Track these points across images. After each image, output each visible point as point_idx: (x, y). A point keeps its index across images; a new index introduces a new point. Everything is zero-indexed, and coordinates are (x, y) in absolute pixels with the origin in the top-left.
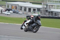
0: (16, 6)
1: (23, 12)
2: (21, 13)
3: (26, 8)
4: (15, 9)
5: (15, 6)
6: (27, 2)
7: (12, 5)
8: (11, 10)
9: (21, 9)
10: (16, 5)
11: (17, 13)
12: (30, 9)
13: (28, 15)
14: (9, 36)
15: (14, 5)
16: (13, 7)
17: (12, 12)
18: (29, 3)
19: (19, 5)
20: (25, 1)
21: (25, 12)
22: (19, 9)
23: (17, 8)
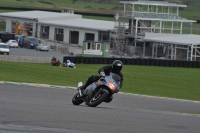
0: (29, 25)
1: (53, 44)
2: (45, 47)
3: (61, 31)
4: (25, 34)
5: (26, 24)
6: (66, 11)
7: (15, 20)
8: (13, 37)
9: (45, 35)
10: (28, 22)
11: (32, 48)
12: (74, 35)
13: (67, 55)
14: (5, 123)
15: (22, 22)
16: (19, 28)
17: (16, 44)
18: (73, 14)
19: (40, 21)
20: (60, 8)
21: (59, 45)
22: (38, 35)
23: (34, 32)
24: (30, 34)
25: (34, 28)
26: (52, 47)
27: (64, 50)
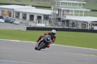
0: (10, 12)
1: (21, 21)
2: (18, 23)
3: (25, 15)
4: (8, 16)
5: (8, 12)
6: (28, 5)
7: (3, 10)
8: (2, 18)
9: (18, 17)
10: (9, 10)
11: (11, 23)
12: (32, 17)
13: (28, 26)
15: (6, 10)
16: (5, 13)
17: (3, 21)
18: (31, 7)
19: (15, 10)
20: (25, 4)
21: (24, 21)
22: (14, 16)
23: (12, 15)
24: (10, 16)
25: (12, 13)
26: (21, 23)
27: (27, 24)
